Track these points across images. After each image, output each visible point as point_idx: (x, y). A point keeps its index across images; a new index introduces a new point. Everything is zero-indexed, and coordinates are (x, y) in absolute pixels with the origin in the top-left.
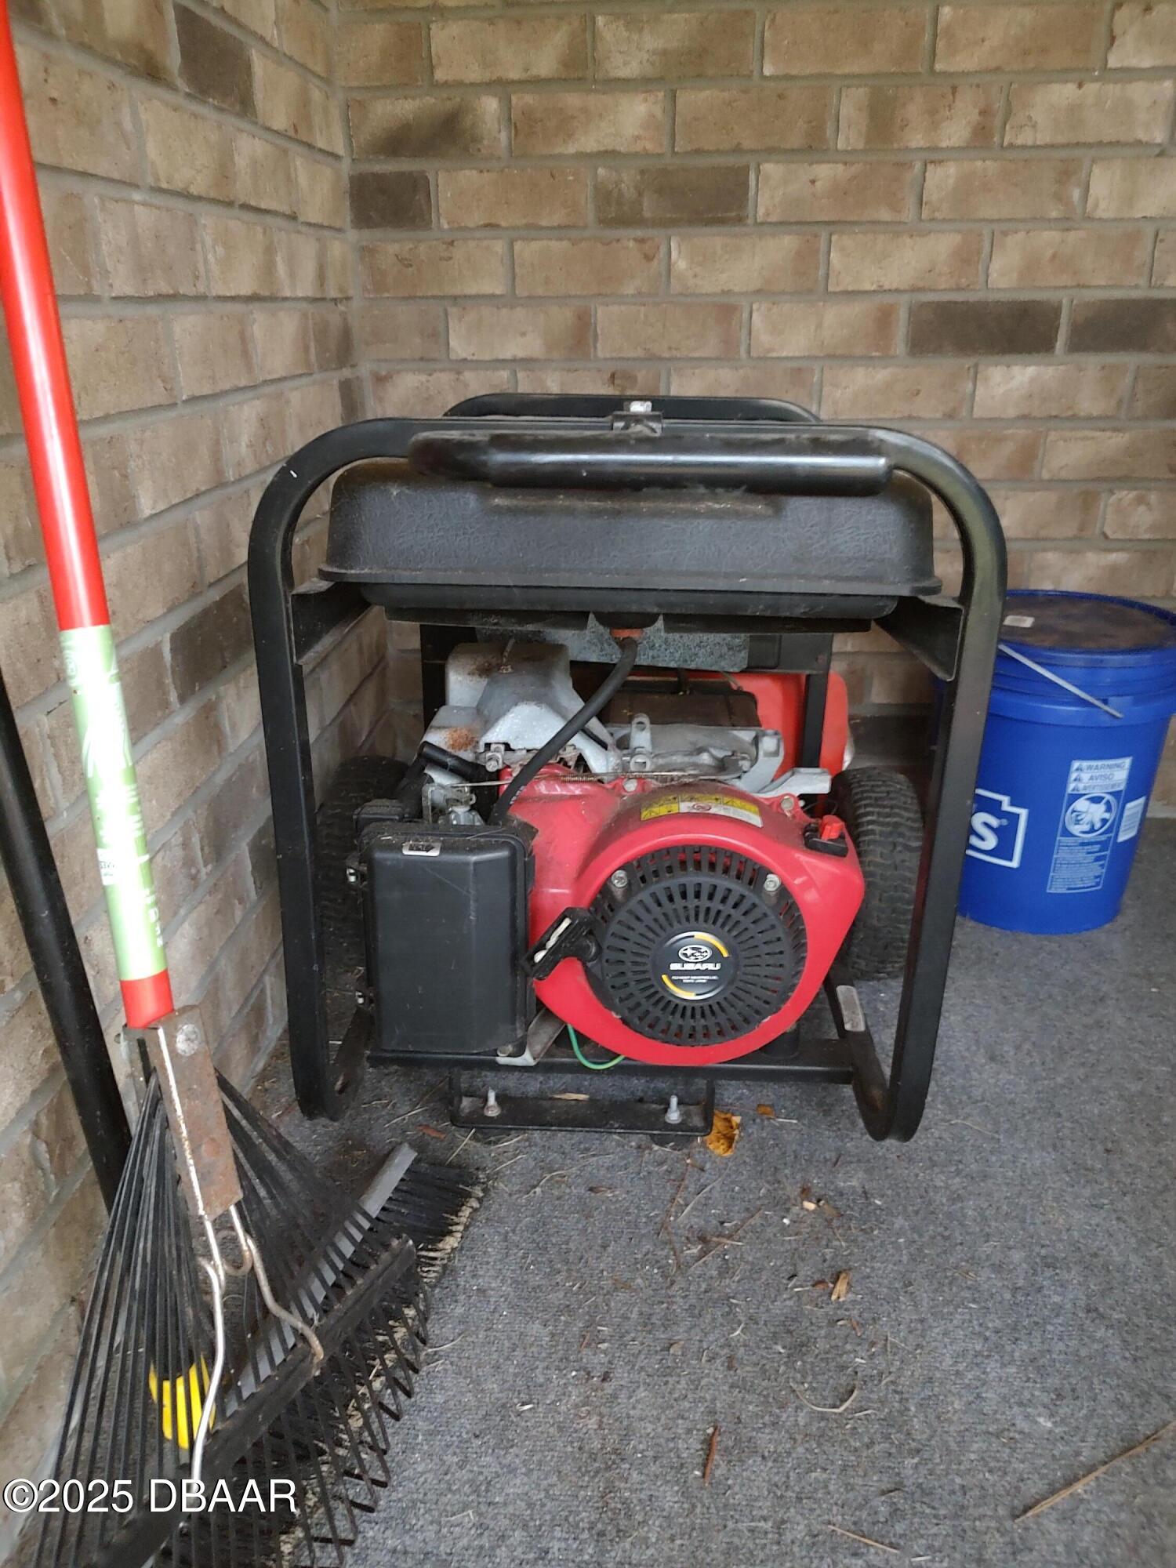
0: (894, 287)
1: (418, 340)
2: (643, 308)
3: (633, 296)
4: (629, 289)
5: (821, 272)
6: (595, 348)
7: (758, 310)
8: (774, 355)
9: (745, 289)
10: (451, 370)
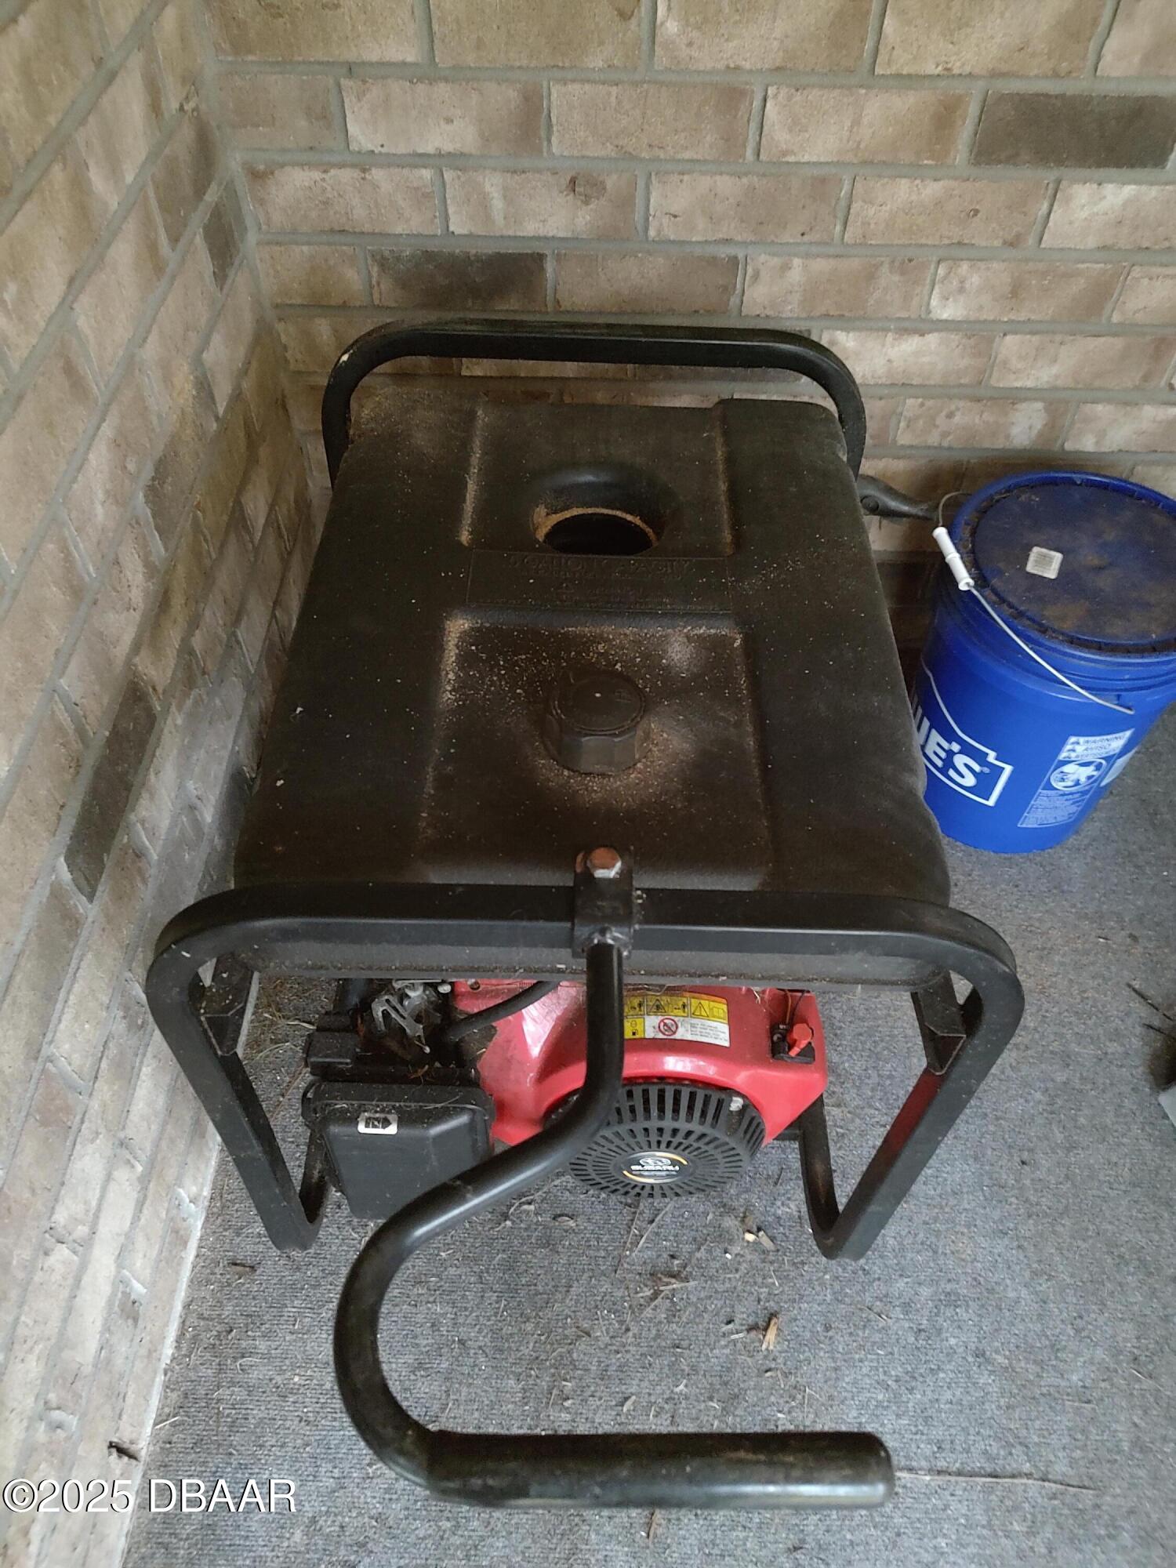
0: (967, 69)
1: (303, 123)
2: (614, 90)
3: (600, 70)
4: (596, 61)
5: (869, 45)
6: (549, 141)
7: (775, 96)
8: (791, 159)
9: (759, 66)
10: (353, 166)
